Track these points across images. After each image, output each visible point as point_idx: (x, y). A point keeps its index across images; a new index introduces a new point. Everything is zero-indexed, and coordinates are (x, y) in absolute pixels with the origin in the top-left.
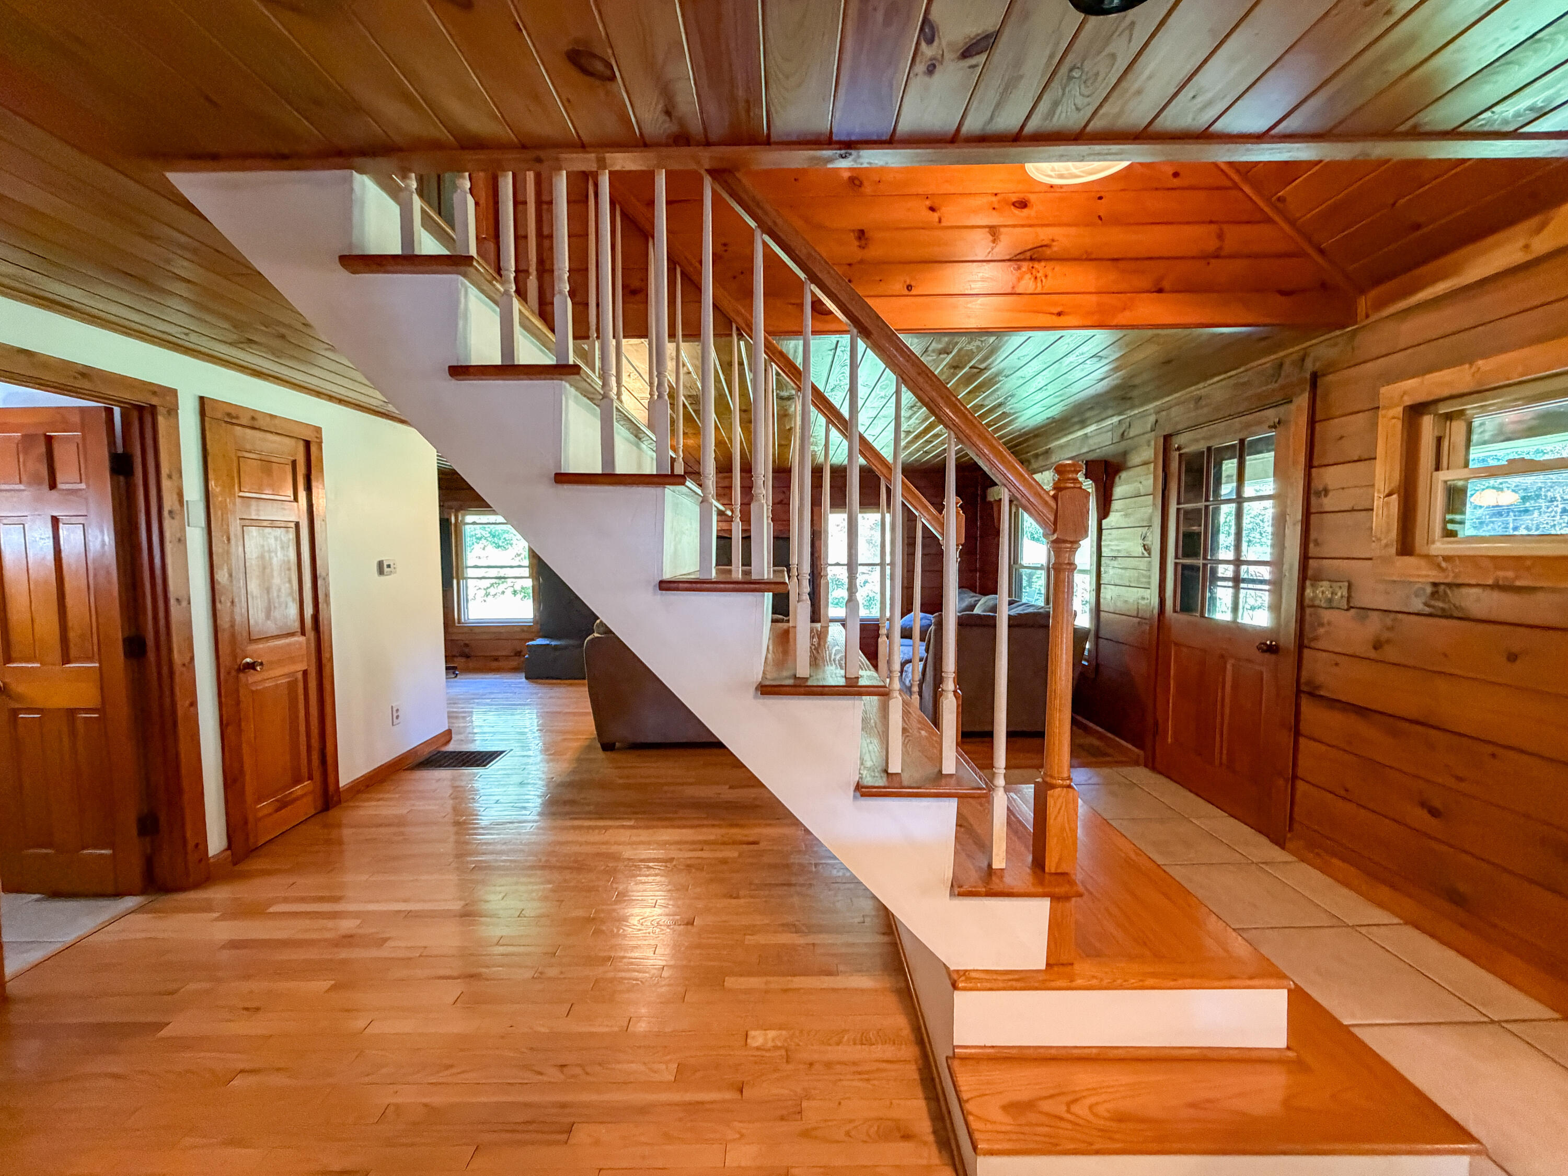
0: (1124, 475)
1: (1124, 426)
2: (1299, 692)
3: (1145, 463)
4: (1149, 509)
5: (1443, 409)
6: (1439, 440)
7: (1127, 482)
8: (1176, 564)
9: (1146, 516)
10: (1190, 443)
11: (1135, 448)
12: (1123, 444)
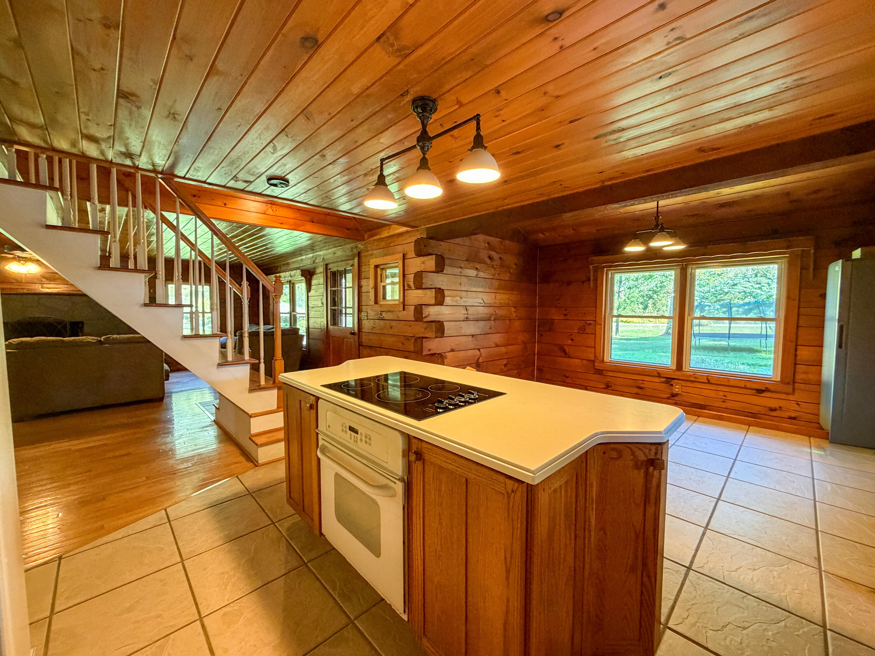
0: (315, 277)
1: (314, 259)
2: (359, 345)
3: (321, 273)
4: (322, 290)
5: (381, 267)
6: (381, 275)
7: (316, 279)
8: (331, 309)
9: (322, 292)
10: (334, 268)
11: (318, 267)
12: (315, 265)
